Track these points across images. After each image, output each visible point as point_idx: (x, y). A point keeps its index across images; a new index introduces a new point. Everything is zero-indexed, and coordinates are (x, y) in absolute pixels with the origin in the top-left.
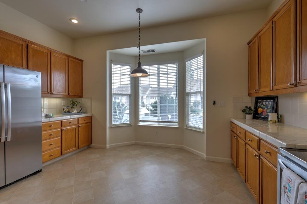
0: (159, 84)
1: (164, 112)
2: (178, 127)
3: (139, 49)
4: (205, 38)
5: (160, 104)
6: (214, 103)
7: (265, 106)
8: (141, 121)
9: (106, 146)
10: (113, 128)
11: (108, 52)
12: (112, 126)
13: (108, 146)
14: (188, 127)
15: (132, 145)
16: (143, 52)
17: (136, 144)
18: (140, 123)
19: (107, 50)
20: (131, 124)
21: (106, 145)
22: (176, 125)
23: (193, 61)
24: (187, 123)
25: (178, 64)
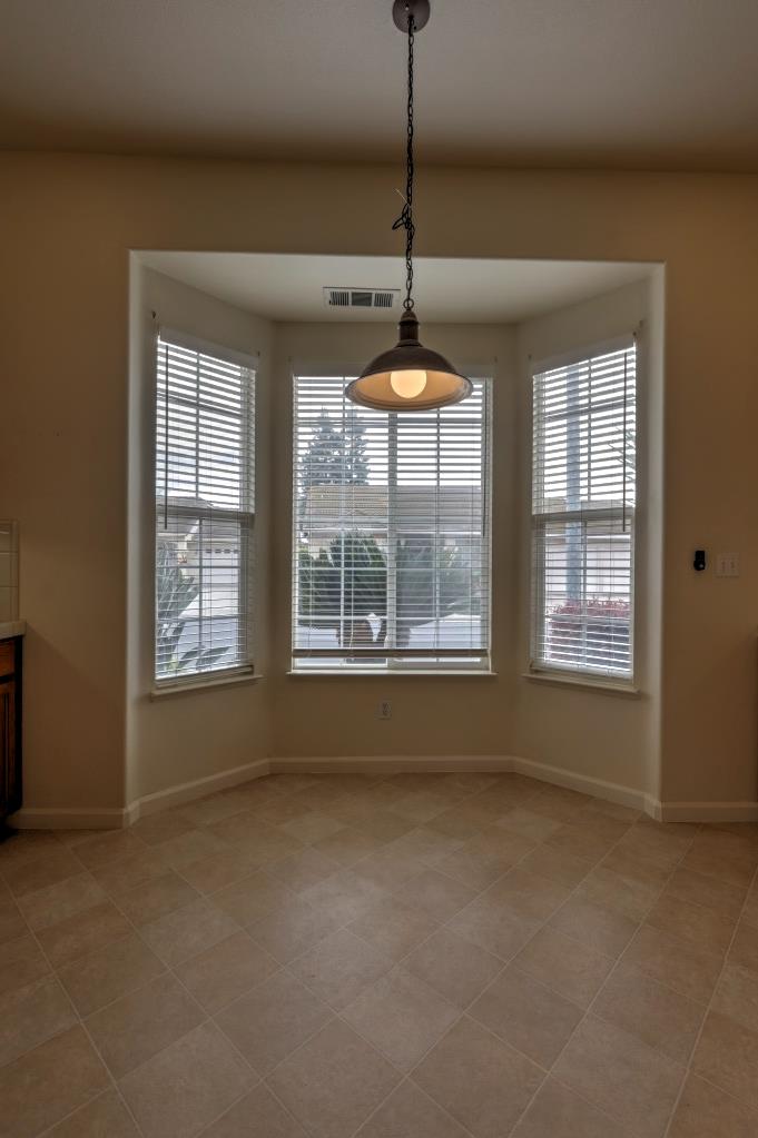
0: (393, 473)
1: (415, 608)
2: (490, 673)
3: (410, 237)
4: (661, 261)
5: (398, 566)
6: (700, 560)
8: (303, 653)
9: (125, 811)
10: (160, 699)
11: (136, 259)
12: (157, 693)
13: (132, 808)
14: (537, 672)
15: (261, 778)
16: (333, 294)
17: (274, 775)
18: (301, 666)
19: (134, 248)
20: (251, 673)
21: (121, 803)
22: (480, 666)
23: (553, 378)
24: (532, 654)
25: (490, 384)
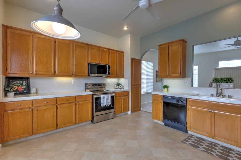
7: (20, 84)
